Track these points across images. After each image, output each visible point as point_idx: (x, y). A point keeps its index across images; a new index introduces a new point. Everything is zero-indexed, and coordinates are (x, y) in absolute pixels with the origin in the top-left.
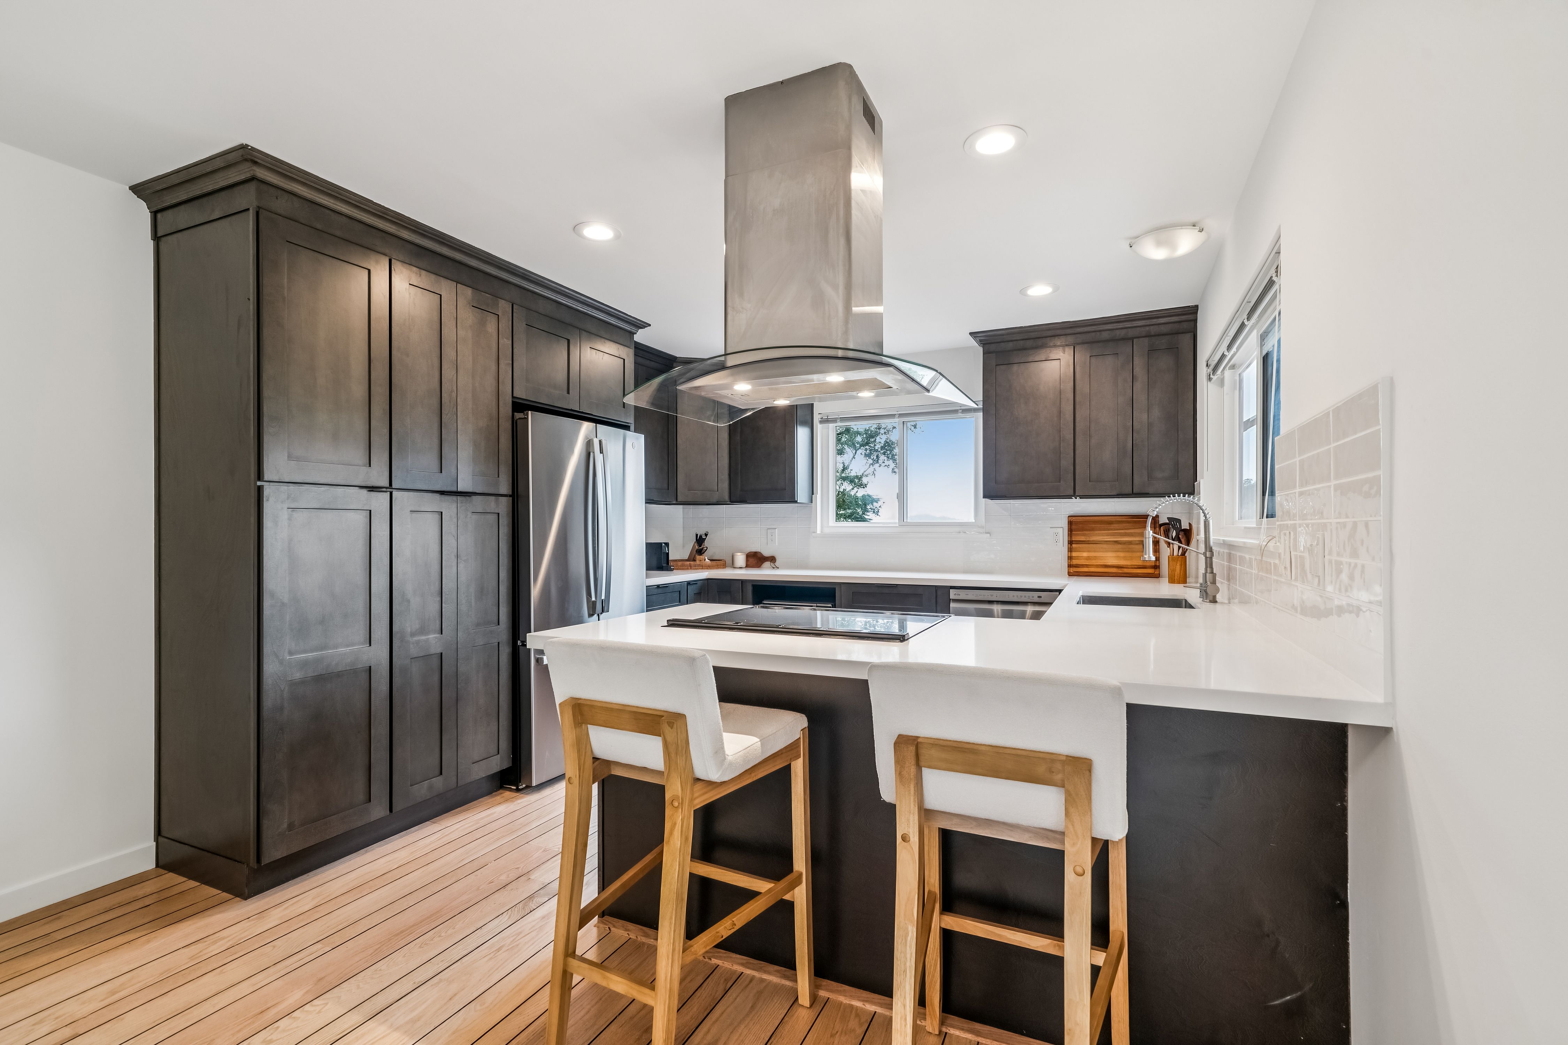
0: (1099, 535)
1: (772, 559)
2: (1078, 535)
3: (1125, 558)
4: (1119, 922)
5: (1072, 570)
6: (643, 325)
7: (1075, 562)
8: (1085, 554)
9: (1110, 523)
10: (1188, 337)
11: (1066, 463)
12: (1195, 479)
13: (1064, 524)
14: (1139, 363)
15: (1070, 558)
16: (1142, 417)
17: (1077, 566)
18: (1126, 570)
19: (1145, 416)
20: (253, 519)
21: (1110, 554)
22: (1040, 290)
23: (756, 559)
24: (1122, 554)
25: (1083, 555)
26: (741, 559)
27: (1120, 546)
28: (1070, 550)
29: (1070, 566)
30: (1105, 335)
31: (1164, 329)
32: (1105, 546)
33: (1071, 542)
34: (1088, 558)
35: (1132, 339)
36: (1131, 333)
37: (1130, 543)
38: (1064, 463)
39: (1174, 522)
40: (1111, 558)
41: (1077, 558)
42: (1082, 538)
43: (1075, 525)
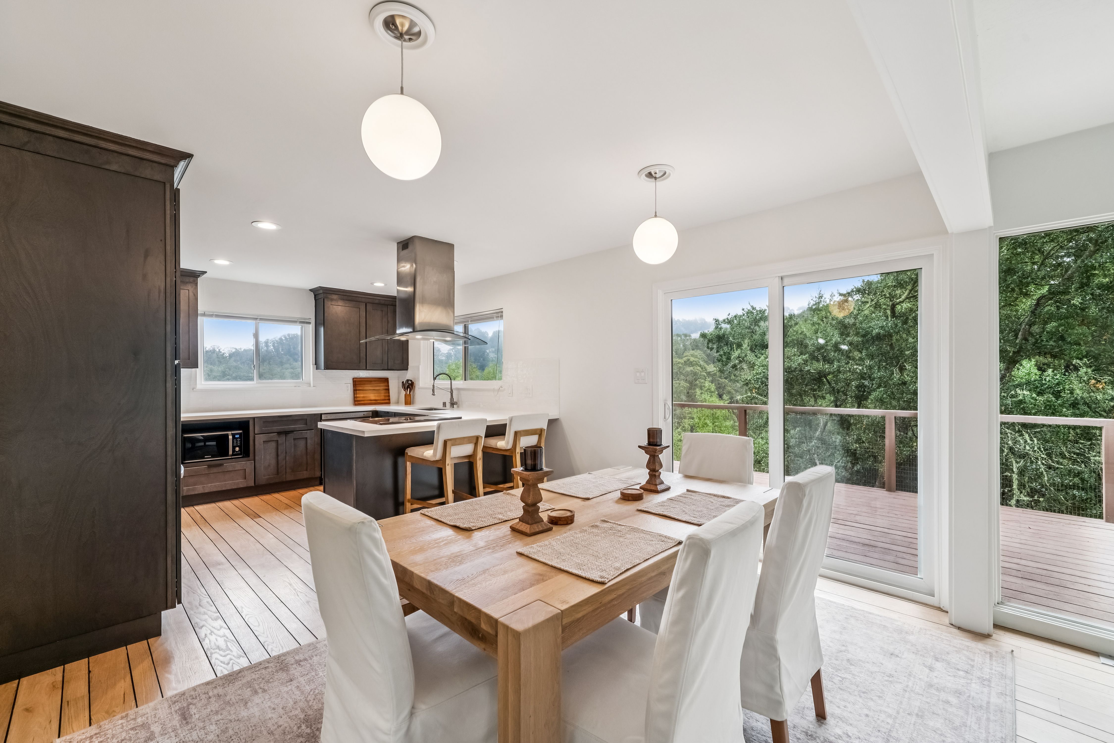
0: (368, 386)
2: (359, 387)
3: (378, 396)
5: (357, 403)
7: (356, 399)
8: (362, 395)
9: (371, 381)
12: (407, 364)
13: (351, 381)
15: (355, 397)
17: (357, 401)
18: (378, 402)
21: (372, 395)
22: (379, 284)
24: (376, 395)
25: (360, 395)
27: (375, 391)
28: (354, 394)
29: (355, 401)
32: (369, 391)
33: (354, 391)
34: (363, 397)
37: (379, 390)
38: (362, 355)
40: (373, 397)
41: (359, 397)
42: (360, 388)
43: (357, 383)
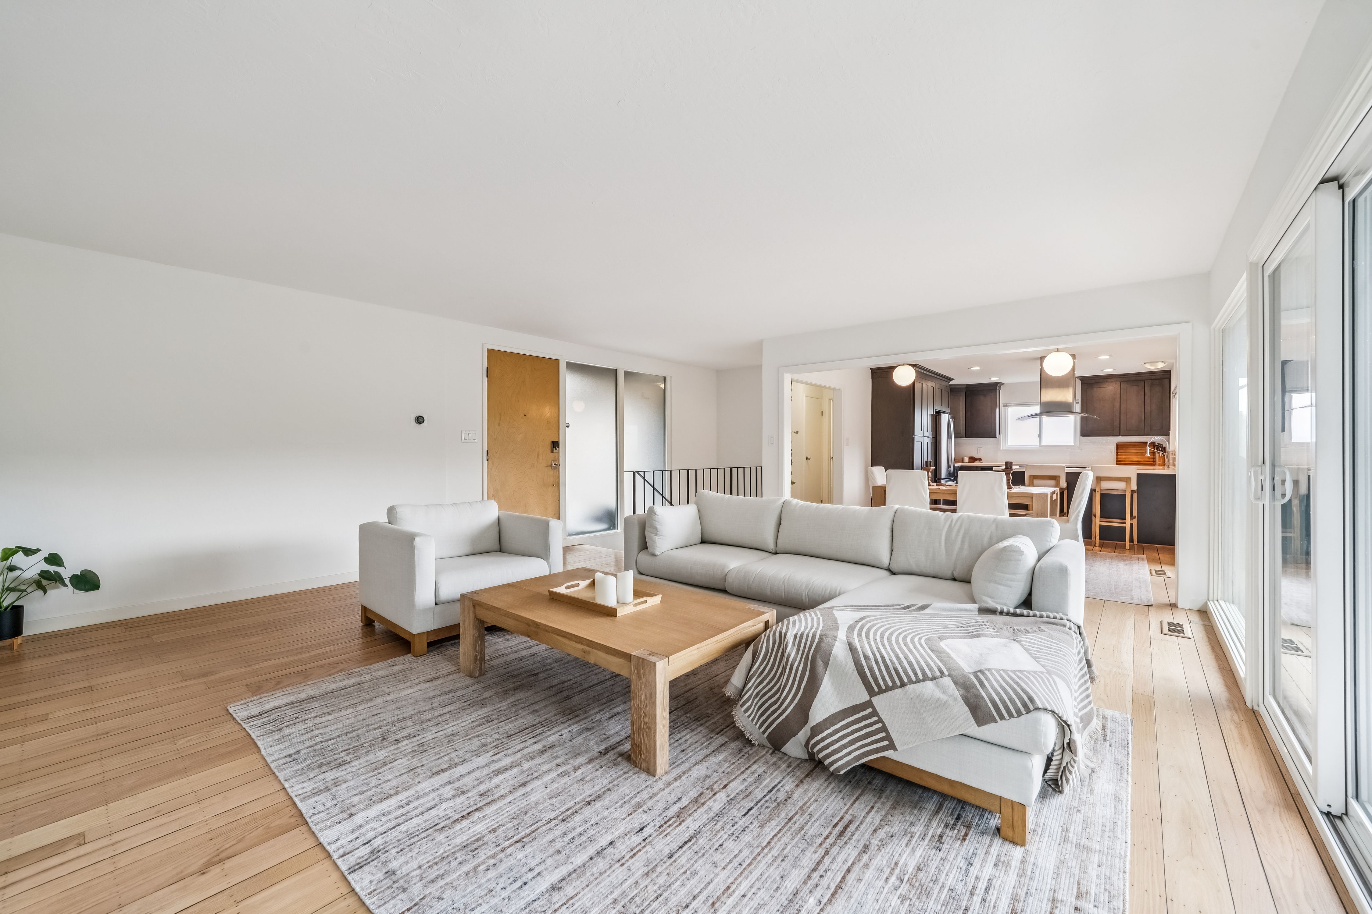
0: (1129, 450)
1: (980, 460)
2: (1121, 450)
3: (1141, 458)
4: (1135, 514)
5: (1118, 463)
6: (953, 379)
8: (1124, 457)
9: (1134, 445)
10: (1167, 381)
11: (1117, 423)
12: (1170, 429)
13: (1115, 446)
14: (1147, 389)
15: (1117, 458)
16: (1148, 408)
17: (1120, 461)
18: (1141, 463)
19: (1149, 408)
20: (911, 444)
23: (972, 459)
24: (1139, 457)
25: (1122, 457)
26: (966, 460)
27: (1136, 454)
28: (1117, 455)
29: (1117, 461)
30: (1133, 379)
31: (1158, 377)
32: (1132, 454)
33: (1117, 452)
34: (1127, 459)
35: (1144, 380)
36: (1144, 378)
37: (1141, 453)
39: (1160, 445)
40: (1135, 458)
42: (1123, 451)
43: (1119, 446)
